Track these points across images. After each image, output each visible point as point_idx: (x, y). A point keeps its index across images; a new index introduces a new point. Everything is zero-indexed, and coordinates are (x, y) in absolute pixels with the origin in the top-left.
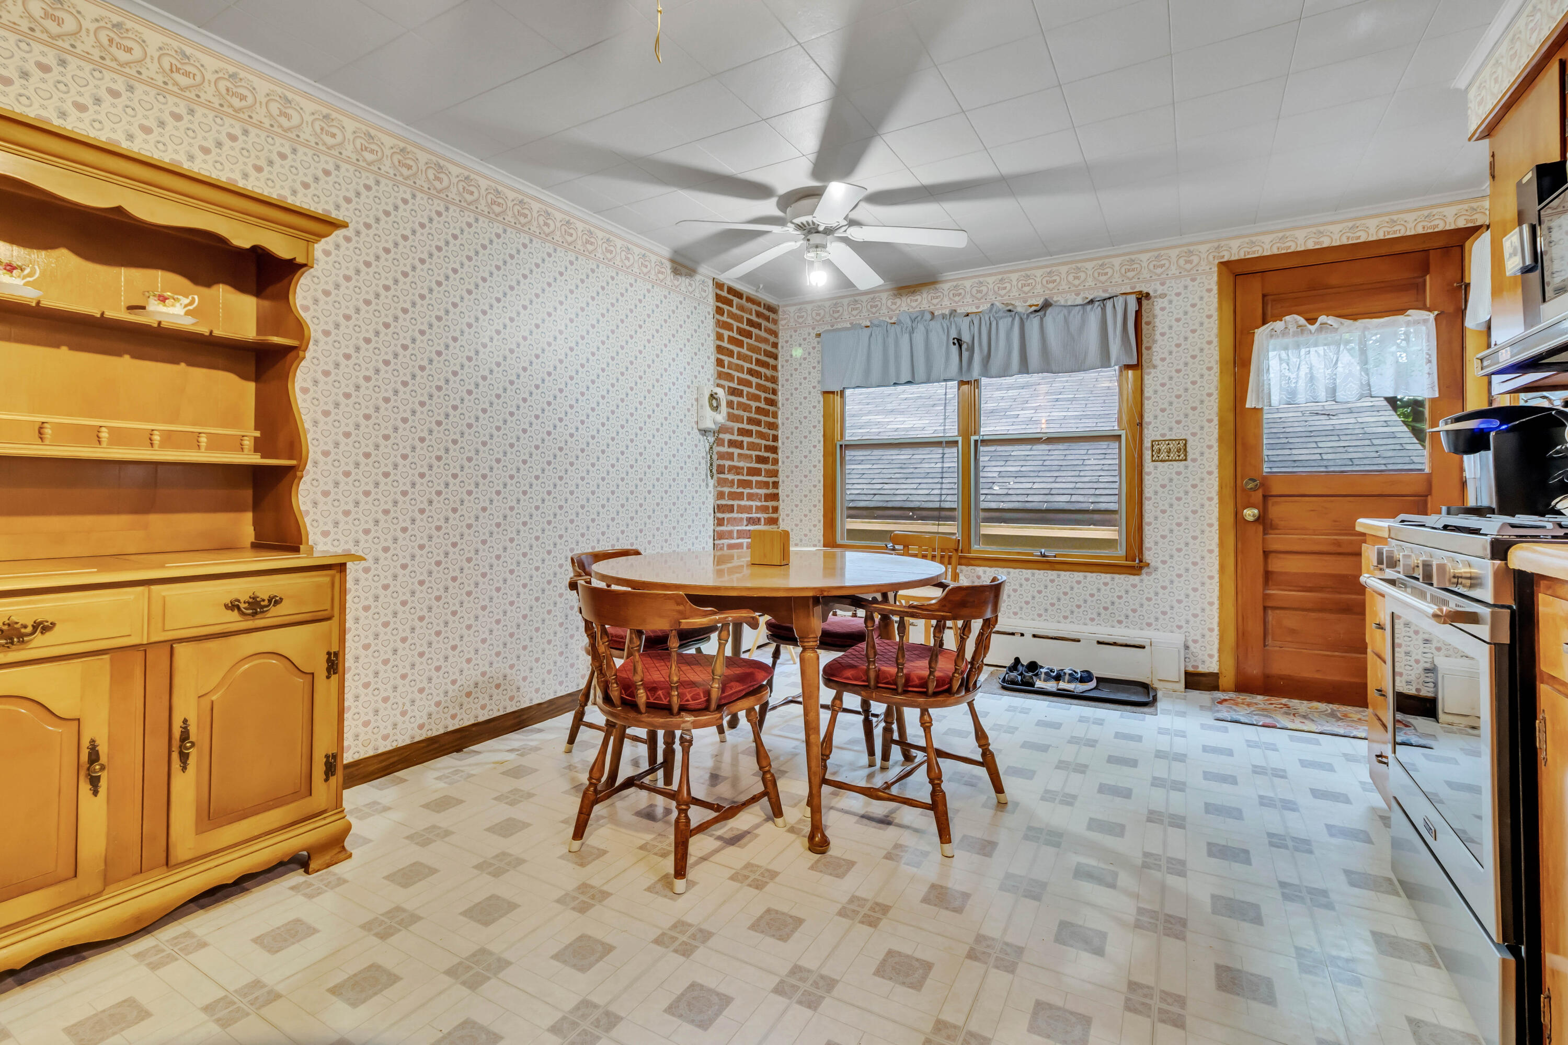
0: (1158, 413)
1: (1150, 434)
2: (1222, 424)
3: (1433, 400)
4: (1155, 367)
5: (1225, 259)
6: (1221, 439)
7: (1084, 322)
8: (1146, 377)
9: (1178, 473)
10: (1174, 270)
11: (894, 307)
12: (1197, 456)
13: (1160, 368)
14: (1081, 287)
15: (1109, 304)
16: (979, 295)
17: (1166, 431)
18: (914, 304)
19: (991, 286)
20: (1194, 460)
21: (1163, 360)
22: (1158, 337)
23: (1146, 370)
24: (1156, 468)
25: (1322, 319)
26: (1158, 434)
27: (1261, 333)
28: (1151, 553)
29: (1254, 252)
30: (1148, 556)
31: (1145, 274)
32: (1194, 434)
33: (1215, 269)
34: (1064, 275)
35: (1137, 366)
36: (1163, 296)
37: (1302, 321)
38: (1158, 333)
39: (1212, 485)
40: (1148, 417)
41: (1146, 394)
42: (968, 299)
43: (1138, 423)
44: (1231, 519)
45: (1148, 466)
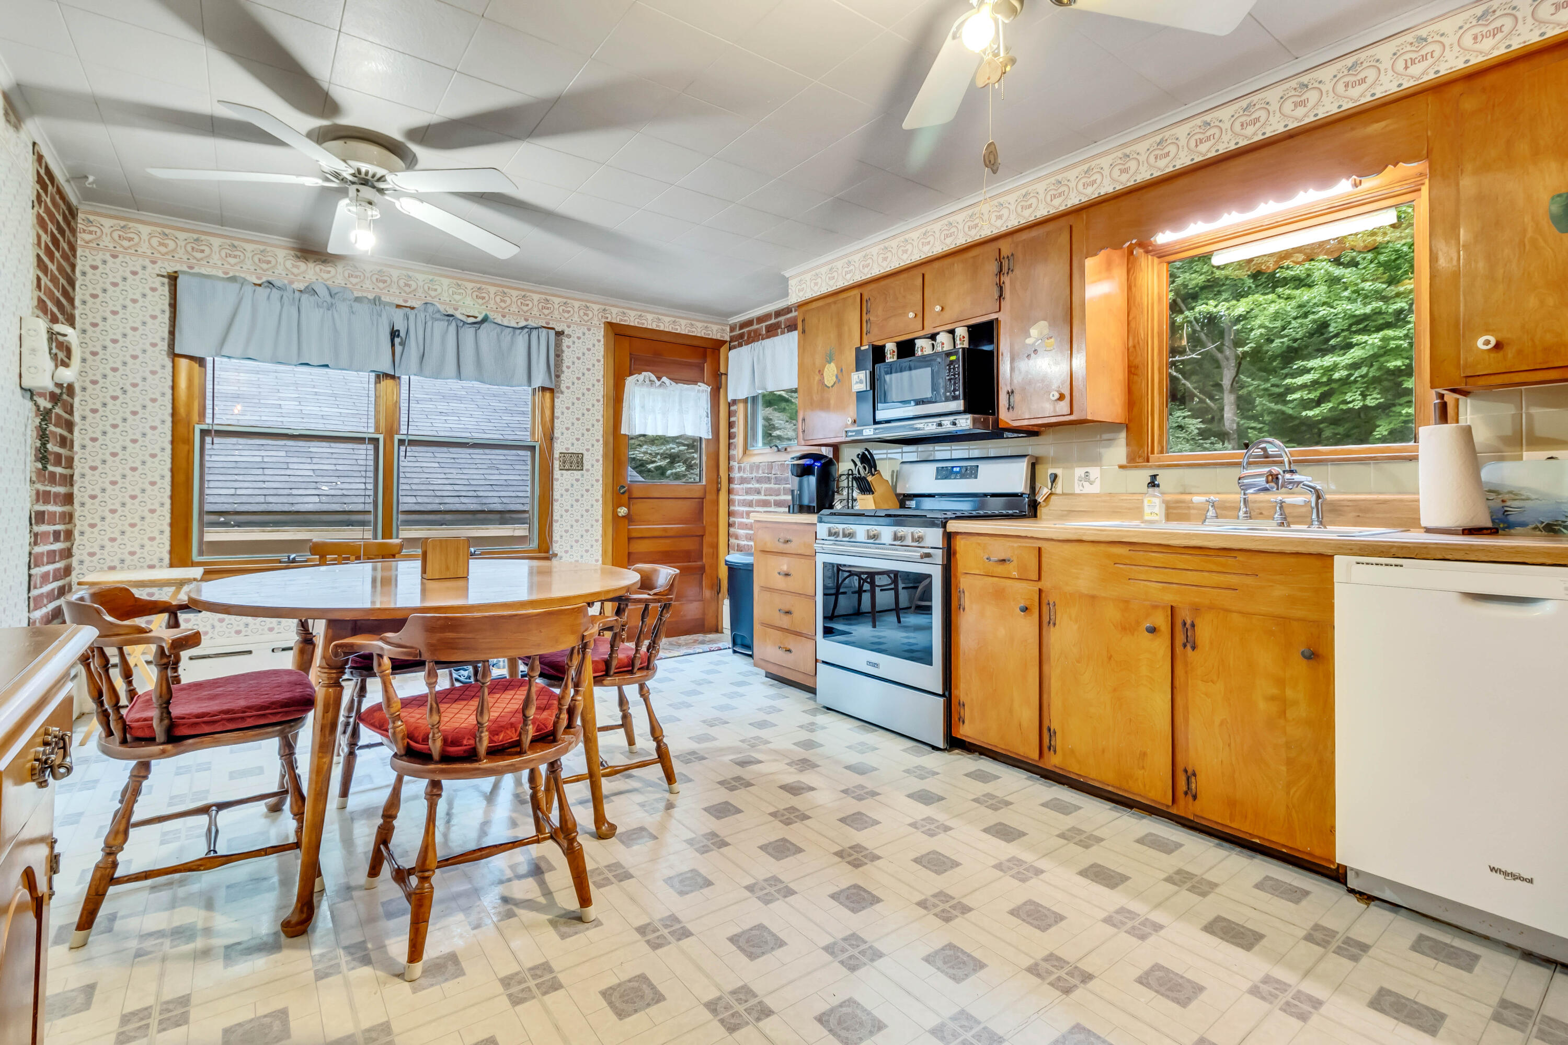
0: (564, 431)
1: (559, 448)
2: (606, 444)
3: (707, 440)
4: (562, 393)
5: (609, 320)
6: (605, 456)
7: (512, 343)
8: (556, 400)
9: (577, 480)
10: (576, 318)
11: (295, 271)
12: (589, 467)
13: (565, 394)
14: (506, 310)
15: (535, 333)
16: (407, 289)
17: (569, 446)
18: (325, 276)
19: (421, 284)
20: (588, 470)
21: (568, 388)
22: (564, 369)
23: (557, 395)
24: (562, 475)
25: (664, 379)
26: (564, 447)
27: (630, 381)
28: (557, 545)
29: (625, 321)
30: (556, 548)
31: (556, 315)
32: (588, 450)
33: (603, 325)
34: (492, 296)
35: (550, 390)
36: (569, 336)
37: (653, 378)
38: (565, 365)
39: (598, 491)
40: (557, 434)
41: (556, 414)
42: (394, 289)
43: (550, 438)
44: (610, 516)
45: (557, 473)
